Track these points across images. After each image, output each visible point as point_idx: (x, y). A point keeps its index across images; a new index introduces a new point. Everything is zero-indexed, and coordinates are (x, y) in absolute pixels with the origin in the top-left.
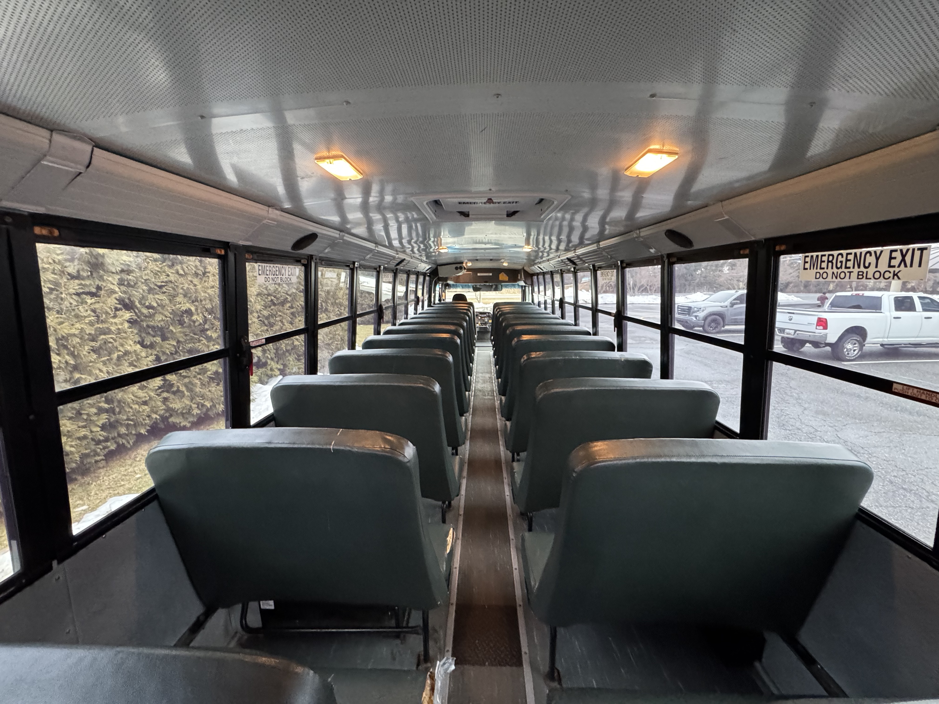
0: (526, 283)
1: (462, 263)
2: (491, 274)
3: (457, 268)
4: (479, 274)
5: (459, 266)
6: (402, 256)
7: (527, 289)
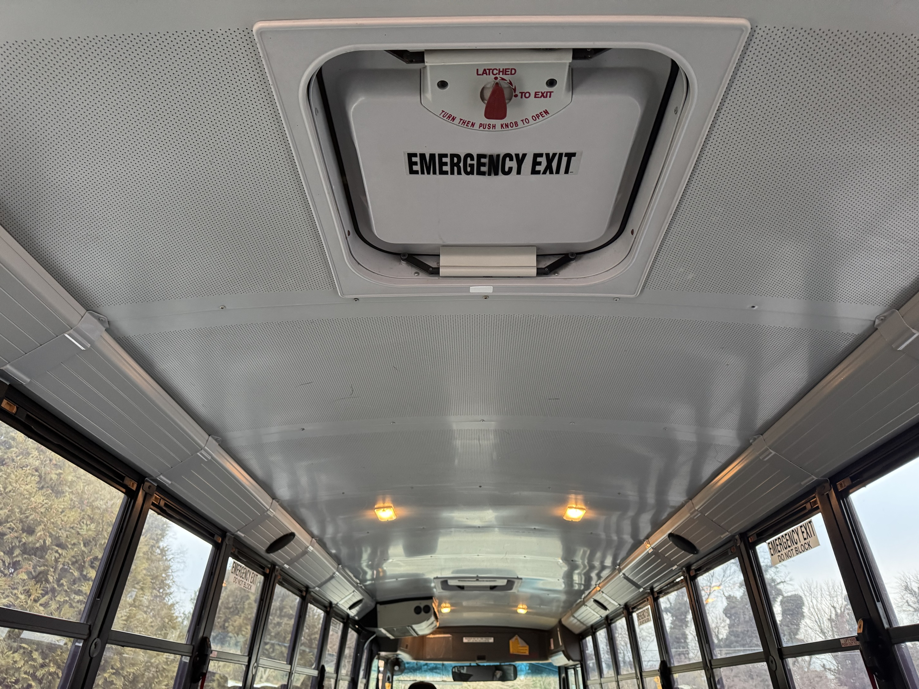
0: (569, 658)
1: (430, 598)
2: (491, 640)
3: (418, 610)
4: (465, 640)
5: (422, 604)
6: (292, 526)
7: (571, 672)
